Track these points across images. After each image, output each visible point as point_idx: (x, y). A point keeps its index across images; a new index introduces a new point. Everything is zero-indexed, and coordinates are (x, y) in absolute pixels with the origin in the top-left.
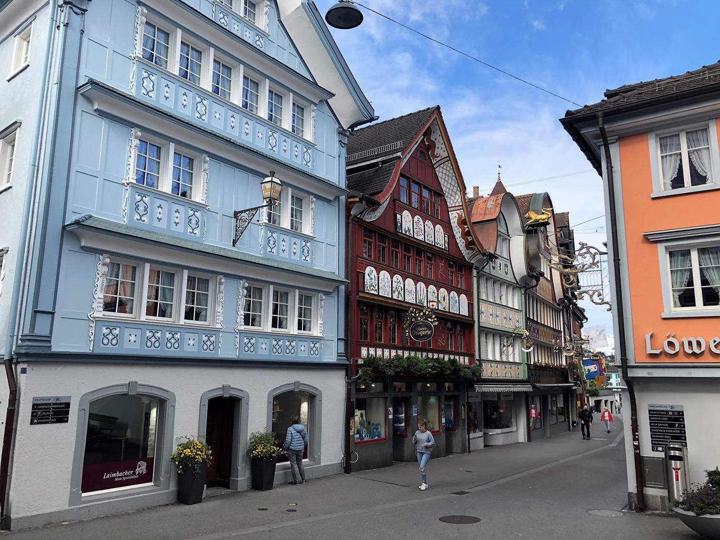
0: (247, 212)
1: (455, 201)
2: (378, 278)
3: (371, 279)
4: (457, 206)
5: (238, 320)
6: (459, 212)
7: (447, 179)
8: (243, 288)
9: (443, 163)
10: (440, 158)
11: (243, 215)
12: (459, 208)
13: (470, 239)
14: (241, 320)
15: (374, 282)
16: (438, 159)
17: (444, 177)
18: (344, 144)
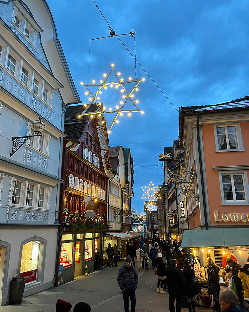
0: (22, 139)
1: (104, 147)
2: (74, 180)
3: (72, 180)
4: (105, 149)
5: (9, 200)
6: (105, 152)
7: (101, 136)
8: (13, 181)
9: (101, 129)
10: (100, 126)
11: (18, 140)
12: (106, 150)
13: (108, 164)
14: (10, 200)
15: (73, 182)
16: (99, 127)
17: (100, 135)
18: (65, 112)
